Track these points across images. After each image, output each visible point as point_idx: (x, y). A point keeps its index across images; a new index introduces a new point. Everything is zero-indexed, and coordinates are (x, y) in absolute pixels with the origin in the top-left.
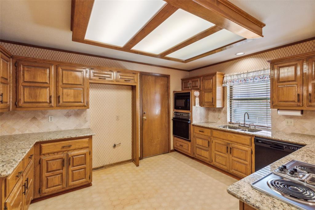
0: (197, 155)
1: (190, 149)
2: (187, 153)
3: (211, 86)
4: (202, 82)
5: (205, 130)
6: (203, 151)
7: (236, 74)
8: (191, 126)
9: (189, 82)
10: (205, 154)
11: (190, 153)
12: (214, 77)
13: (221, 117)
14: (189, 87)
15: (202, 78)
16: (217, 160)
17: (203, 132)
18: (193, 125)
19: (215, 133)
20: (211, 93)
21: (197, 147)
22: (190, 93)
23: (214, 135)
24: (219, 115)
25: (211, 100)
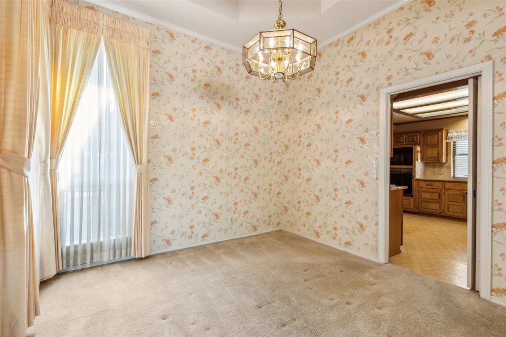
0: (422, 209)
1: (412, 204)
2: (409, 209)
3: (436, 141)
4: (422, 138)
5: (434, 184)
6: (430, 204)
7: (464, 130)
8: (414, 181)
9: (403, 136)
10: (434, 207)
11: (412, 208)
12: (440, 133)
13: (443, 172)
14: (403, 142)
15: (422, 133)
16: (451, 210)
17: (432, 185)
18: (416, 180)
19: (448, 185)
20: (437, 148)
21: (422, 201)
22: (412, 148)
23: (446, 187)
24: (440, 171)
25: (437, 154)
